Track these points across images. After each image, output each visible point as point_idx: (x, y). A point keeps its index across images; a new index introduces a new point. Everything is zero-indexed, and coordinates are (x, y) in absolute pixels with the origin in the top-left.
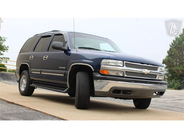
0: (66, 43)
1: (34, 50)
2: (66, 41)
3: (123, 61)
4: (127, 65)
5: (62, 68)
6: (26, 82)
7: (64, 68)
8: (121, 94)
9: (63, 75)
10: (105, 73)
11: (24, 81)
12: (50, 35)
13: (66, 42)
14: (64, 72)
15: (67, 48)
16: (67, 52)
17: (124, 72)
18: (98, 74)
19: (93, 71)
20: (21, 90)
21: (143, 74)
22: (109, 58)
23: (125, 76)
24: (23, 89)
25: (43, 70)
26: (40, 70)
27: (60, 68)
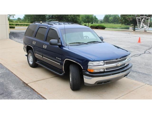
0: (59, 39)
1: (35, 37)
3: (104, 61)
4: (107, 63)
7: (60, 59)
8: (103, 83)
9: (59, 64)
10: (92, 72)
11: (31, 57)
12: (46, 27)
13: (60, 38)
14: (61, 62)
15: (60, 44)
16: (61, 46)
17: (104, 69)
18: (87, 72)
19: (83, 68)
21: (117, 67)
22: (94, 60)
23: (105, 71)
25: (44, 55)
26: (42, 54)
27: (57, 58)
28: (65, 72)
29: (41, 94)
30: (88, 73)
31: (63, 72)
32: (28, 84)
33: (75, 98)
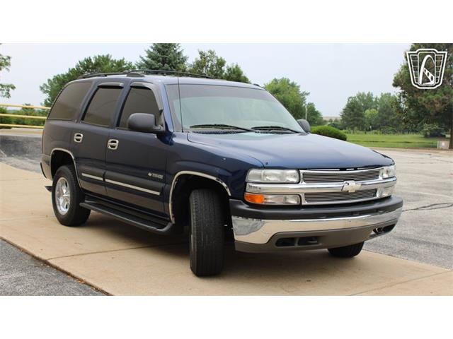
0: (161, 114)
1: (83, 119)
2: (160, 109)
3: (298, 170)
4: (308, 178)
5: (156, 175)
6: (69, 192)
7: (161, 177)
8: (296, 246)
9: (158, 193)
10: (258, 202)
11: (64, 191)
12: (121, 84)
13: (162, 111)
14: (161, 185)
15: (163, 129)
16: (165, 136)
17: (300, 196)
18: (241, 204)
19: (230, 194)
20: (60, 211)
22: (265, 165)
23: (303, 203)
24: (64, 210)
25: (108, 173)
26: (102, 172)
27: (150, 174)
28: (175, 220)
29: (91, 282)
30: (244, 207)
31: (170, 221)
32: (49, 261)
33: (201, 293)
